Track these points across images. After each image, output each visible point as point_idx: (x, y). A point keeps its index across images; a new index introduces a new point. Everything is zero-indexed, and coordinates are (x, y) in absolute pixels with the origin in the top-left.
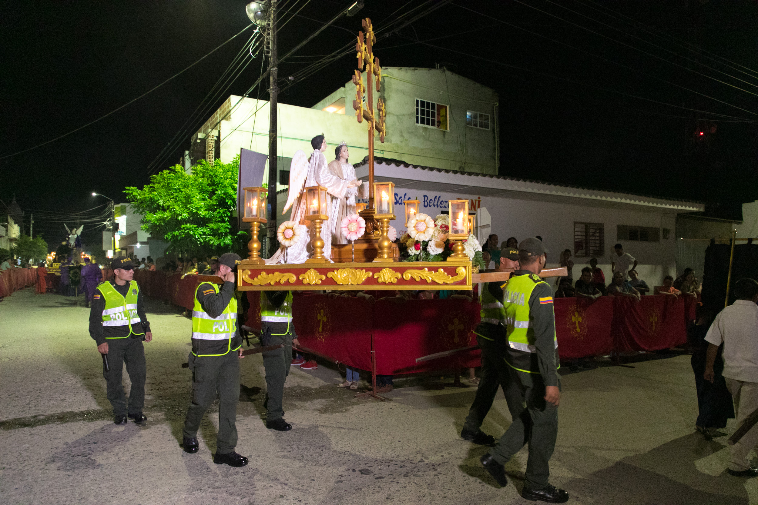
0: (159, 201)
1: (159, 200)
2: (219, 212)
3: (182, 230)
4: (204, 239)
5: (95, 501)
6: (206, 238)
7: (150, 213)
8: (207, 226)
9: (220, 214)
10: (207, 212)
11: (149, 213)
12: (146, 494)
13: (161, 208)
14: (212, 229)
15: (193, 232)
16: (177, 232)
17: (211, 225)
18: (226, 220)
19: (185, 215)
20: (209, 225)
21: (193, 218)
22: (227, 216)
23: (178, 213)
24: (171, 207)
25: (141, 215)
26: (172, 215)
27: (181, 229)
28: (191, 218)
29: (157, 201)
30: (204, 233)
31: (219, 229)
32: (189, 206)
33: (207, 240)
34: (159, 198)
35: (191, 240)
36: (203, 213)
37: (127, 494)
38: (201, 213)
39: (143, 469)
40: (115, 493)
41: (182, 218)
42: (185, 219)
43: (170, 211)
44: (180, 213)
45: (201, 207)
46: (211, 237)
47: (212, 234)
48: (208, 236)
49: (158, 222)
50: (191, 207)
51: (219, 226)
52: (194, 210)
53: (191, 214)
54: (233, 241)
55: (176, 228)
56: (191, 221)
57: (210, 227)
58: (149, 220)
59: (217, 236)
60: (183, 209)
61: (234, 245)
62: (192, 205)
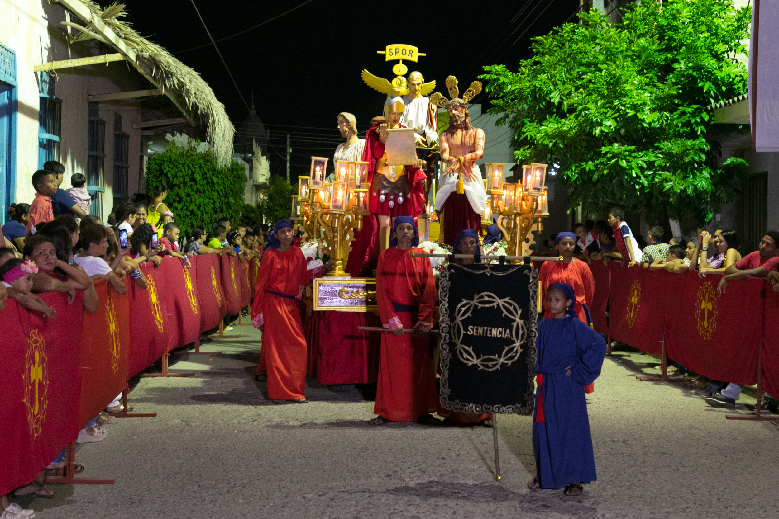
0: (552, 95)
1: (551, 92)
2: (683, 113)
3: (601, 160)
4: (650, 178)
6: (654, 176)
7: (531, 121)
8: (658, 148)
9: (686, 118)
10: (656, 115)
11: (529, 124)
13: (555, 110)
14: (668, 155)
15: (628, 161)
16: (590, 162)
17: (666, 145)
18: (699, 132)
19: (610, 124)
20: (661, 146)
21: (626, 131)
22: (703, 122)
23: (595, 120)
24: (579, 108)
26: (580, 125)
27: (599, 155)
28: (622, 131)
29: (547, 93)
30: (650, 165)
31: (685, 153)
32: (616, 102)
33: (656, 180)
34: (552, 88)
35: (621, 181)
36: (648, 117)
38: (645, 117)
41: (602, 131)
42: (607, 134)
43: (576, 117)
44: (599, 120)
45: (645, 104)
46: (667, 173)
47: (668, 165)
48: (660, 172)
49: (551, 142)
50: (622, 105)
51: (686, 146)
52: (628, 111)
53: (621, 121)
54: (714, 182)
55: (589, 156)
56: (623, 137)
57: (664, 150)
58: (531, 137)
59: (679, 172)
60: (605, 111)
61: (716, 191)
62: (625, 101)
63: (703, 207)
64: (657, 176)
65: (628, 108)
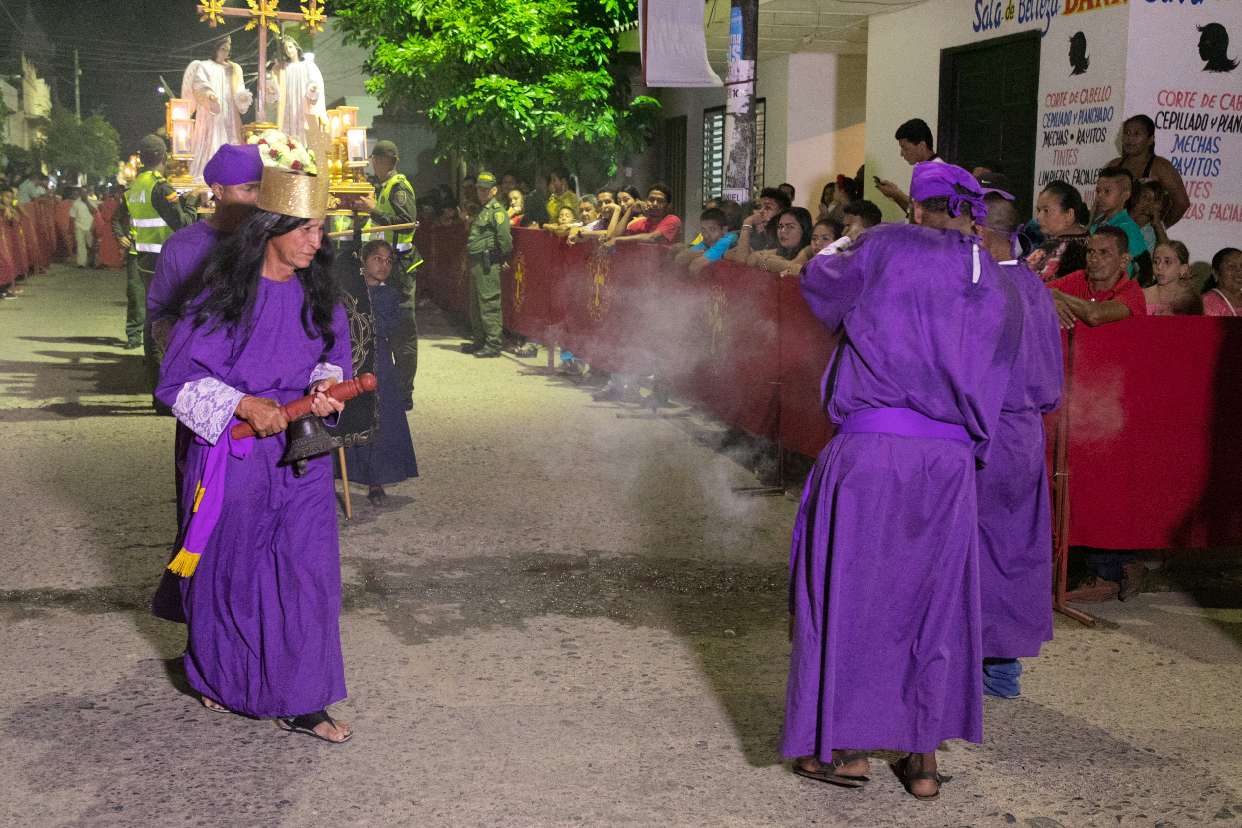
0: (413, 7)
2: (580, 39)
3: (476, 95)
4: (538, 119)
5: (315, 813)
6: (543, 116)
7: (387, 41)
8: (547, 81)
9: (583, 45)
10: (545, 38)
11: (384, 44)
12: (438, 812)
13: (417, 27)
14: (560, 90)
15: (508, 99)
16: (462, 98)
17: (558, 78)
18: (600, 62)
19: (486, 47)
20: (551, 79)
21: (508, 57)
22: (604, 49)
23: (466, 41)
24: (446, 25)
25: (363, 49)
26: (448, 48)
27: (472, 89)
28: (502, 58)
30: (538, 103)
31: (579, 89)
32: (495, 19)
33: (546, 122)
35: (501, 122)
36: (535, 41)
37: (390, 805)
38: (529, 39)
39: (421, 745)
40: (362, 799)
41: (475, 56)
42: (483, 60)
43: (443, 37)
44: (471, 42)
45: (530, 23)
46: (558, 113)
47: (560, 103)
48: (550, 112)
49: (410, 69)
50: (502, 23)
51: (581, 80)
52: (509, 31)
53: (501, 44)
54: (618, 126)
55: (461, 89)
56: (504, 65)
57: (554, 84)
58: (387, 63)
59: (573, 112)
60: (479, 30)
61: (622, 138)
62: (505, 18)
63: (605, 158)
64: (547, 117)
65: (510, 27)
